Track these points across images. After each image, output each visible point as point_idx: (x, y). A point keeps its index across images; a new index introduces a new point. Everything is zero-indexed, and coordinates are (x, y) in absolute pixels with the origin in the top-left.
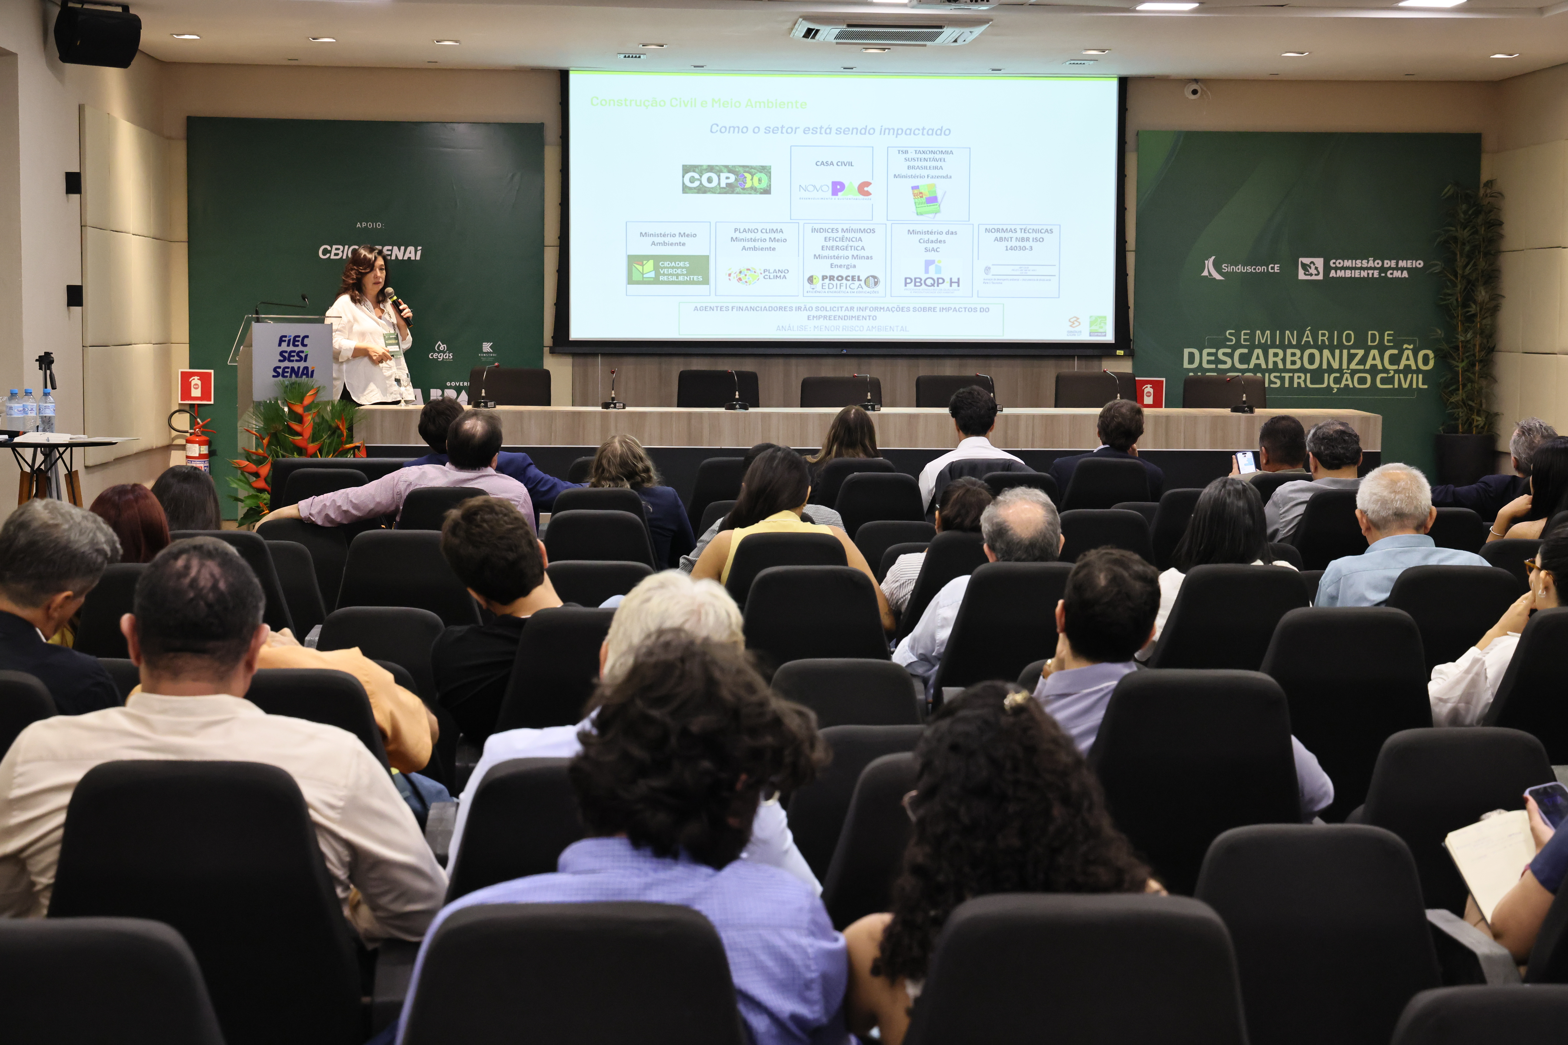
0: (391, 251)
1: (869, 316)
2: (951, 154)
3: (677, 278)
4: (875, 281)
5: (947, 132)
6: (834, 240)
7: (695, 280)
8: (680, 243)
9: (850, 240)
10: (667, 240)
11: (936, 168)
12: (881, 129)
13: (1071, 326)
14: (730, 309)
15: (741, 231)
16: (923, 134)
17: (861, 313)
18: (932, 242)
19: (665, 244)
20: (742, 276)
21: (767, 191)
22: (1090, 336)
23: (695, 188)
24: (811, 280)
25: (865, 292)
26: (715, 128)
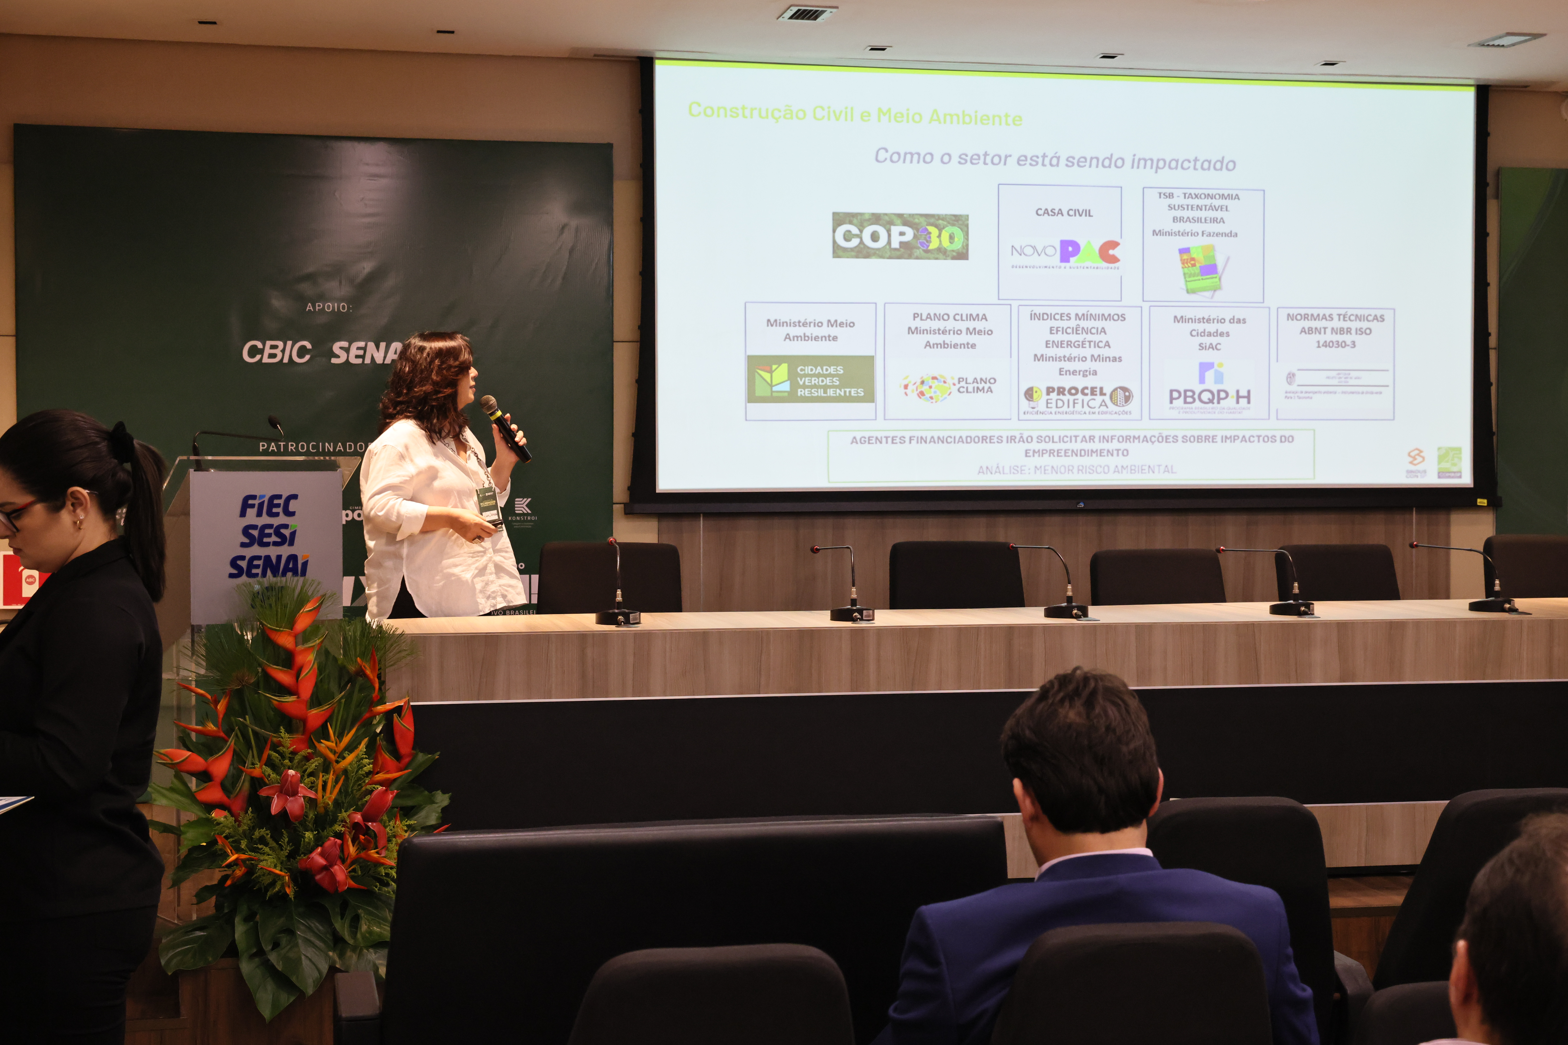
0: (364, 349)
1: (1118, 450)
2: (1237, 200)
3: (825, 392)
4: (1125, 396)
5: (1231, 166)
6: (1065, 331)
7: (853, 394)
8: (829, 336)
9: (1088, 331)
10: (809, 331)
11: (1214, 220)
12: (1134, 160)
13: (1411, 463)
14: (907, 440)
15: (924, 317)
16: (1195, 169)
17: (1106, 446)
18: (1210, 334)
19: (805, 338)
20: (925, 388)
21: (962, 255)
22: (1439, 477)
23: (852, 249)
24: (1029, 394)
25: (1111, 413)
26: (882, 155)
